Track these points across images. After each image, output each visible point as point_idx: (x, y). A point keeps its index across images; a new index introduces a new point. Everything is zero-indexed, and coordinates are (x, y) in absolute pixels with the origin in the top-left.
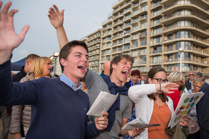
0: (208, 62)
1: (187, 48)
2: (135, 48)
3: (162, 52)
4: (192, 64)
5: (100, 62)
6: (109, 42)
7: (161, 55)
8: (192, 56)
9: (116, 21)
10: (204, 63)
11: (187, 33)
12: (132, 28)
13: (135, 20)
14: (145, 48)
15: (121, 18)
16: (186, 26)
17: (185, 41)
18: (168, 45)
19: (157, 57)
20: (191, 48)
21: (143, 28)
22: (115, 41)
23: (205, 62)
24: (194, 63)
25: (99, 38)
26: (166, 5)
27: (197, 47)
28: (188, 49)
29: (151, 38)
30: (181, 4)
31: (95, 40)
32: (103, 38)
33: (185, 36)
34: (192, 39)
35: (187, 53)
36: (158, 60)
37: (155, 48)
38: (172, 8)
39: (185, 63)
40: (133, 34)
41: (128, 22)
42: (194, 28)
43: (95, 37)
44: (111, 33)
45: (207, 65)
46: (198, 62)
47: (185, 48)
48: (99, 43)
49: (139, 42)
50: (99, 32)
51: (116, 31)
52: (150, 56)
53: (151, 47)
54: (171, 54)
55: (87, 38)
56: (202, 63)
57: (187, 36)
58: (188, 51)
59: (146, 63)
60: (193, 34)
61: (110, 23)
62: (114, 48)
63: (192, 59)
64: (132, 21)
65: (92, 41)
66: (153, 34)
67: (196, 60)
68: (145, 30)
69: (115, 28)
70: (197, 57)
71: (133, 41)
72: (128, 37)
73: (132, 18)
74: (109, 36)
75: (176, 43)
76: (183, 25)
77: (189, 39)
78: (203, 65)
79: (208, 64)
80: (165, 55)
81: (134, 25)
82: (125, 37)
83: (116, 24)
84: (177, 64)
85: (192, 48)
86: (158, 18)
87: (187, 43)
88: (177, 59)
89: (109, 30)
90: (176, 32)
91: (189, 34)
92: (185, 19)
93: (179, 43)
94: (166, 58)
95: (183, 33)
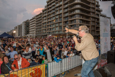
2: (57, 22)
5: (42, 29)
6: (46, 19)
9: (48, 9)
11: (79, 15)
12: (55, 13)
13: (57, 9)
14: (61, 22)
15: (51, 8)
17: (78, 19)
18: (71, 21)
21: (60, 13)
22: (48, 19)
25: (41, 17)
26: (70, 2)
29: (64, 17)
30: (76, 2)
31: (39, 18)
32: (43, 17)
34: (81, 18)
37: (66, 22)
38: (72, 3)
39: (78, 29)
40: (56, 15)
41: (54, 9)
42: (82, 13)
43: (40, 16)
44: (46, 15)
48: (41, 20)
49: (59, 19)
50: (41, 14)
51: (49, 14)
52: (64, 26)
53: (64, 22)
54: (73, 25)
55: (35, 17)
58: (80, 24)
59: (62, 29)
61: (46, 10)
62: (48, 22)
64: (55, 9)
65: (38, 18)
66: (65, 15)
68: (61, 14)
69: (48, 12)
71: (56, 19)
72: (54, 17)
73: (55, 8)
74: (46, 16)
76: (77, 11)
77: (80, 18)
80: (70, 25)
81: (57, 11)
82: (53, 17)
83: (49, 11)
86: (67, 8)
89: (46, 13)
90: (74, 15)
92: (78, 9)
94: (71, 27)
95: (77, 15)
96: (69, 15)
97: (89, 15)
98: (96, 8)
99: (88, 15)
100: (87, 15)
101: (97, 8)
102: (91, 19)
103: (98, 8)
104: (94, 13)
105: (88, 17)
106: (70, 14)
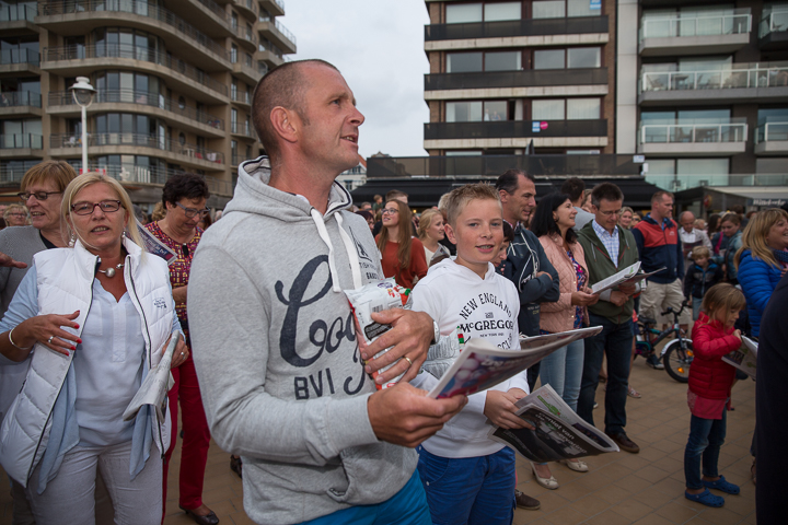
0: (217, 157)
1: (143, 99)
3: (41, 107)
4: (161, 159)
7: (38, 118)
8: (162, 130)
10: (206, 159)
11: (143, 41)
16: (140, 16)
17: (135, 71)
19: (20, 124)
20: (158, 100)
23: (208, 156)
24: (171, 156)
27: (182, 100)
28: (149, 104)
33: (134, 52)
34: (163, 70)
35: (145, 118)
36: (26, 138)
39: (136, 152)
42: (171, 30)
45: (217, 166)
46: (185, 153)
47: (135, 97)
56: (199, 157)
57: (143, 52)
58: (149, 110)
60: (169, 52)
63: (162, 140)
67: (179, 145)
70: (182, 135)
75: (101, 77)
77: (150, 66)
78: (203, 163)
79: (217, 161)
80: (55, 118)
84: (106, 155)
85: (162, 100)
87: (143, 80)
88: (107, 138)
91: (151, 46)
93: (115, 75)
94: (63, 128)
95: (126, 38)
96: (45, 20)
97: (216, 58)
98: (261, 20)
99: (209, 53)
100: (203, 49)
101: (267, 19)
102: (230, 95)
103: (272, 20)
104: (247, 49)
105: (211, 72)
106: (58, 19)
